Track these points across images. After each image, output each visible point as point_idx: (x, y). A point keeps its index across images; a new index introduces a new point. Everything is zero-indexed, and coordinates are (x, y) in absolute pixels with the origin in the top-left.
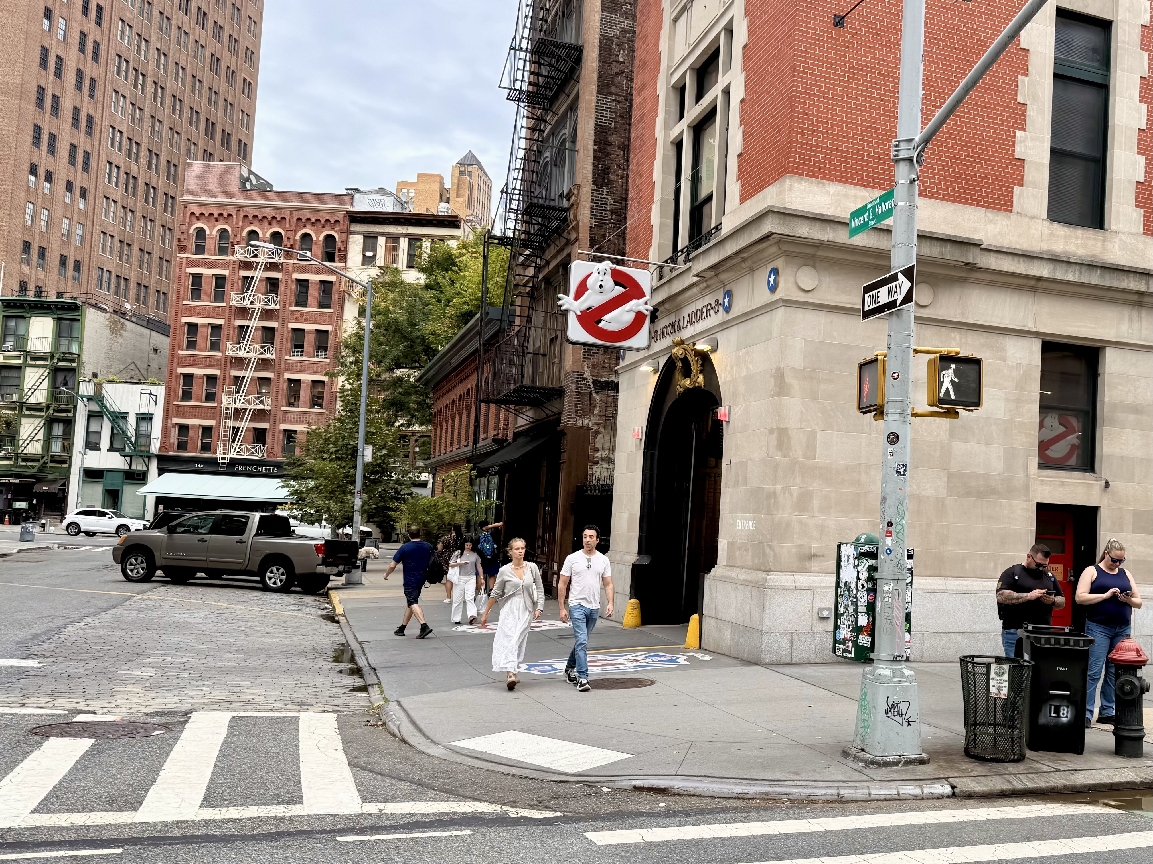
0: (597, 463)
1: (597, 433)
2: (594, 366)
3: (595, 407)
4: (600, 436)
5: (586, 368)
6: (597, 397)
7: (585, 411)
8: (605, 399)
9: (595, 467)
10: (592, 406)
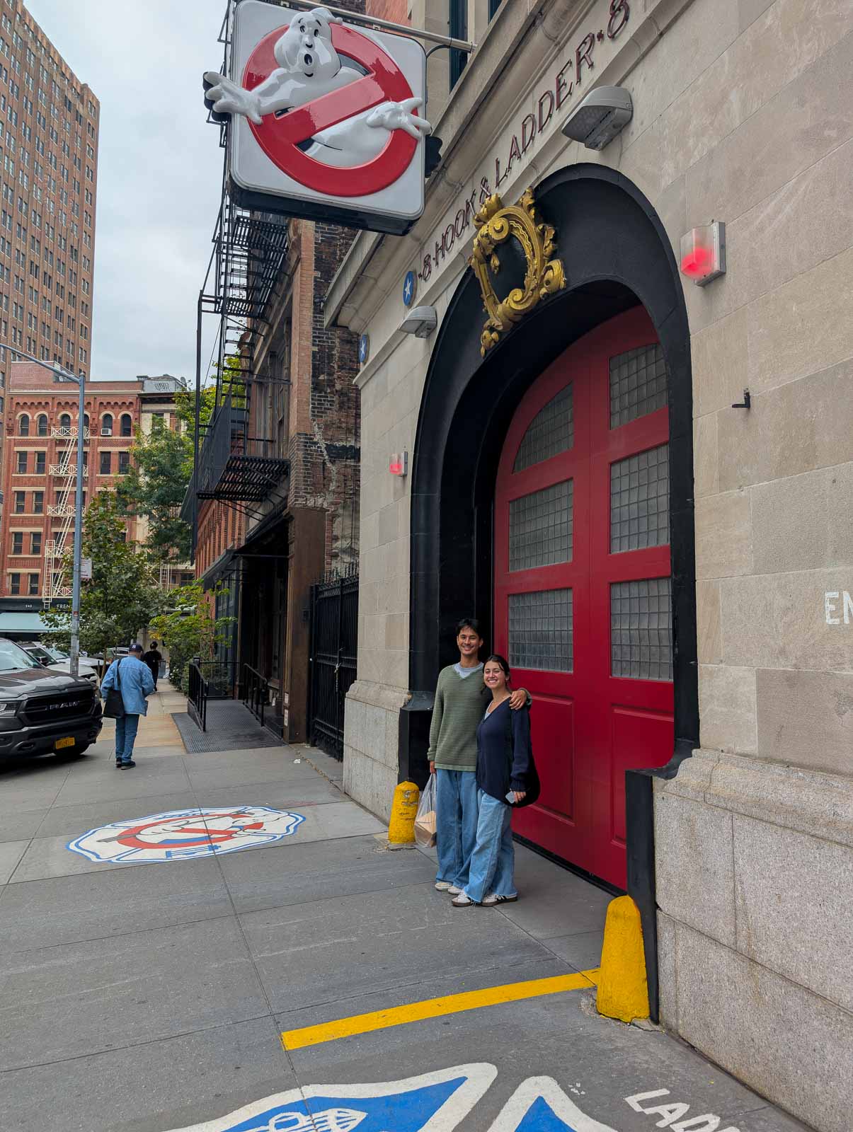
0: (335, 556)
1: (334, 517)
2: (327, 427)
3: (331, 480)
4: (340, 519)
5: (316, 429)
6: (333, 468)
7: (319, 486)
8: (342, 471)
9: (334, 562)
10: (327, 479)
